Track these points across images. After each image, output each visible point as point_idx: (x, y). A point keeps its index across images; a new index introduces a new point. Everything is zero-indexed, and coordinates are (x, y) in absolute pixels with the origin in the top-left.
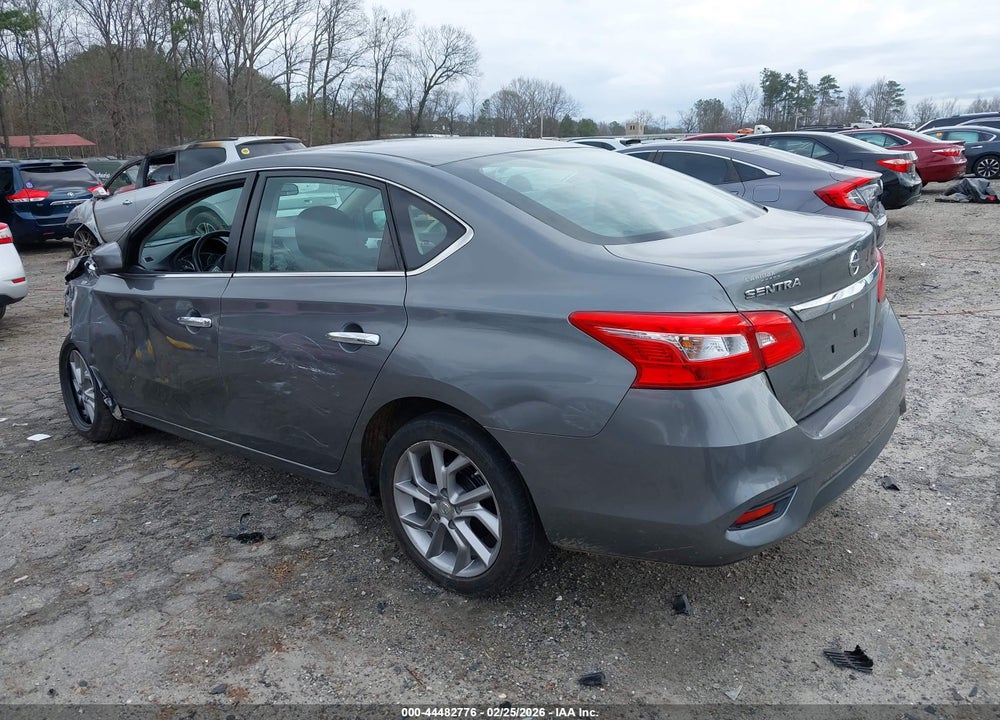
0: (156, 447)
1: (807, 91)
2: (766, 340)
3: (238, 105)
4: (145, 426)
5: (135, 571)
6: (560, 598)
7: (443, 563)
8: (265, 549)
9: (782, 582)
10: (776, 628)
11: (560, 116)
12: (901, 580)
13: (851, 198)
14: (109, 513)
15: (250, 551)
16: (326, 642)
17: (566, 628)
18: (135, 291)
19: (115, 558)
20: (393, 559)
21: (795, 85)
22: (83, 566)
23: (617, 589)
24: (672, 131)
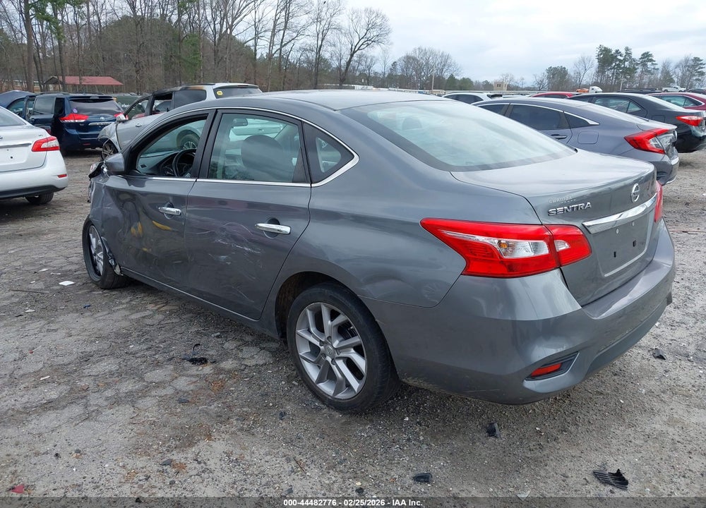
0: (143, 295)
1: (631, 63)
2: (562, 246)
3: (220, 60)
4: (136, 280)
5: (120, 378)
6: (407, 419)
7: (327, 388)
8: (207, 369)
9: (569, 419)
10: (560, 452)
11: (447, 75)
12: (658, 424)
13: (652, 143)
14: (107, 338)
15: (197, 370)
16: (241, 436)
17: (409, 440)
18: (133, 188)
19: (108, 368)
20: (294, 382)
21: (622, 58)
22: (86, 372)
23: (448, 416)
24: (528, 89)
